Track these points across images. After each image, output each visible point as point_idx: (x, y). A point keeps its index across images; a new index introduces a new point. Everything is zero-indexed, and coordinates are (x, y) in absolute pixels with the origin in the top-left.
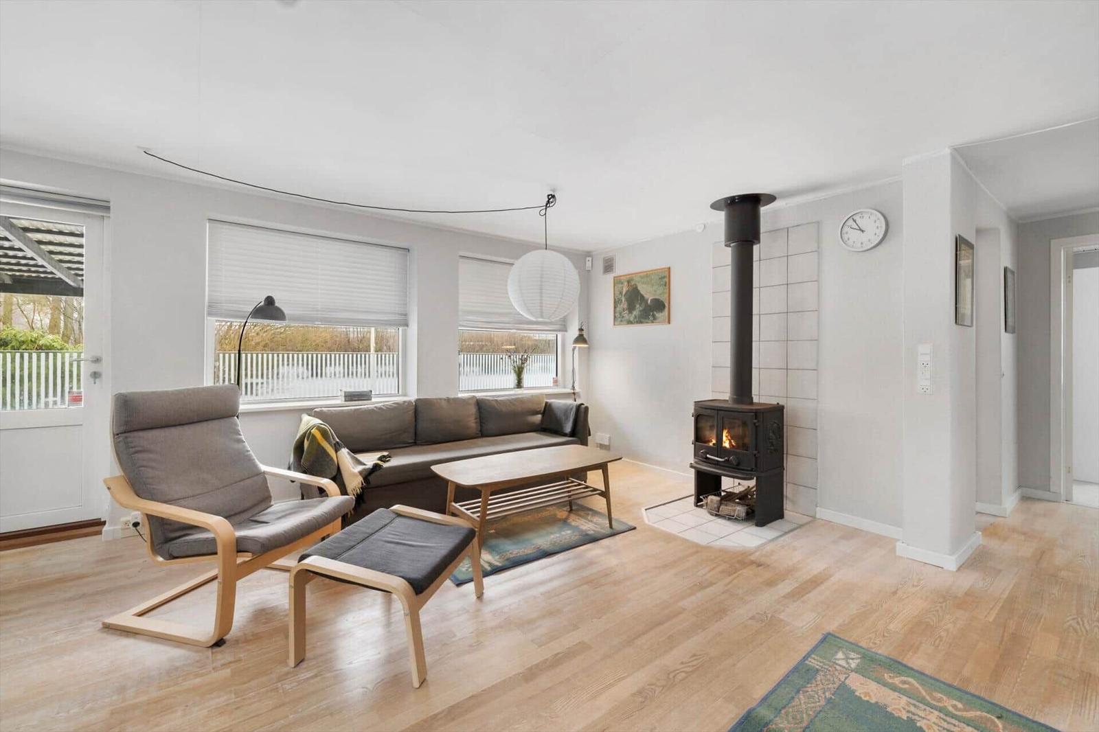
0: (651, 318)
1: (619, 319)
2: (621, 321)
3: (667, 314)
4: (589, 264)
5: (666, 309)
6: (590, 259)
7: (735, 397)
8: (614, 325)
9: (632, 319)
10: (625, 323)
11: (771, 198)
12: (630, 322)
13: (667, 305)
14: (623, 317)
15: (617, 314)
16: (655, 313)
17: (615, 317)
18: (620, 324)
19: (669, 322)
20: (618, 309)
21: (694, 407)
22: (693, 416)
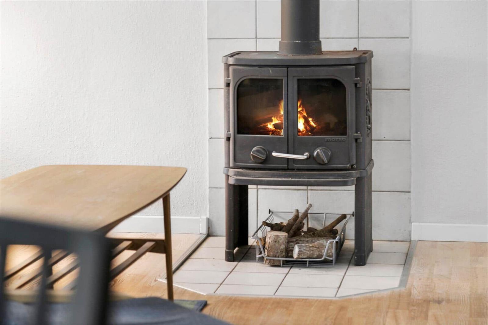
7: (299, 39)
21: (228, 66)
22: (228, 85)
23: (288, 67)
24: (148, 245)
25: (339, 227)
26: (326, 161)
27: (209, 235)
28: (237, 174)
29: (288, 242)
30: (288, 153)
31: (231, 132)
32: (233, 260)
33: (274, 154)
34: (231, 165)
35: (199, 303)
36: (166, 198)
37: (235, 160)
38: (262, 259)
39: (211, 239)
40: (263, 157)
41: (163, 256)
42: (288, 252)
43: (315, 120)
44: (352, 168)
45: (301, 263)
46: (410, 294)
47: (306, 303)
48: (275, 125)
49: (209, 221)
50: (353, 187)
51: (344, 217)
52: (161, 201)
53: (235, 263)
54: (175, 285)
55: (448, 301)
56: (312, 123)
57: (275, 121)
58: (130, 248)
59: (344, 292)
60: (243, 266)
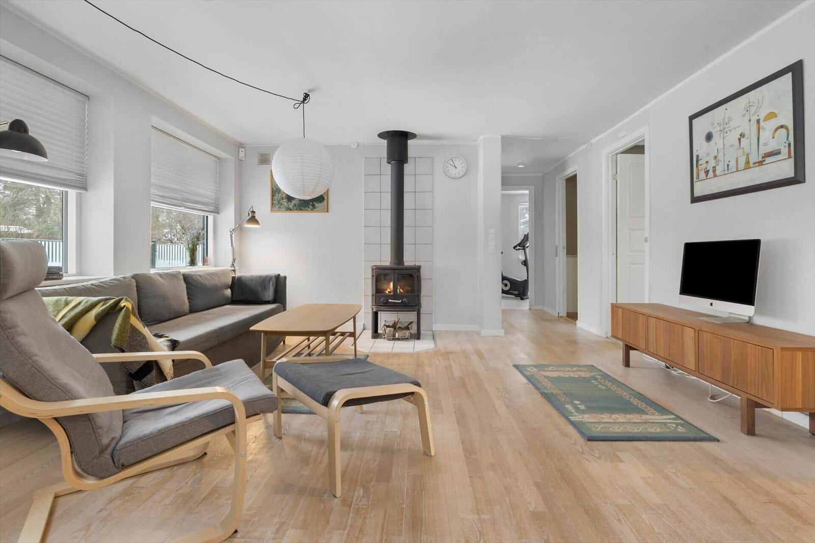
0: (311, 207)
1: (278, 206)
2: (280, 207)
3: (326, 205)
4: (242, 155)
5: (326, 201)
6: (243, 150)
7: (396, 261)
8: (272, 210)
9: (291, 207)
10: (284, 209)
11: (414, 136)
12: (289, 209)
13: (326, 197)
14: (282, 204)
15: (276, 202)
16: (314, 203)
17: (272, 204)
18: (279, 211)
19: (328, 211)
20: (276, 197)
21: (373, 269)
22: (373, 276)
23: (394, 269)
24: (348, 334)
25: (410, 326)
26: (407, 302)
27: (364, 329)
28: (376, 308)
29: (394, 332)
30: (394, 300)
31: (374, 293)
32: (374, 338)
33: (390, 300)
34: (374, 304)
35: (365, 355)
36: (354, 318)
37: (375, 303)
38: (384, 338)
39: (365, 331)
40: (386, 302)
41: (353, 338)
42: (394, 335)
43: (402, 289)
44: (416, 306)
45: (398, 339)
46: (440, 350)
47: (405, 354)
48: (389, 292)
49: (364, 324)
50: (416, 312)
51: (411, 322)
52: (353, 319)
53: (375, 340)
54: (357, 349)
55: (455, 353)
56: (402, 291)
57: (389, 290)
58: (341, 335)
59: (416, 350)
60: (378, 340)
